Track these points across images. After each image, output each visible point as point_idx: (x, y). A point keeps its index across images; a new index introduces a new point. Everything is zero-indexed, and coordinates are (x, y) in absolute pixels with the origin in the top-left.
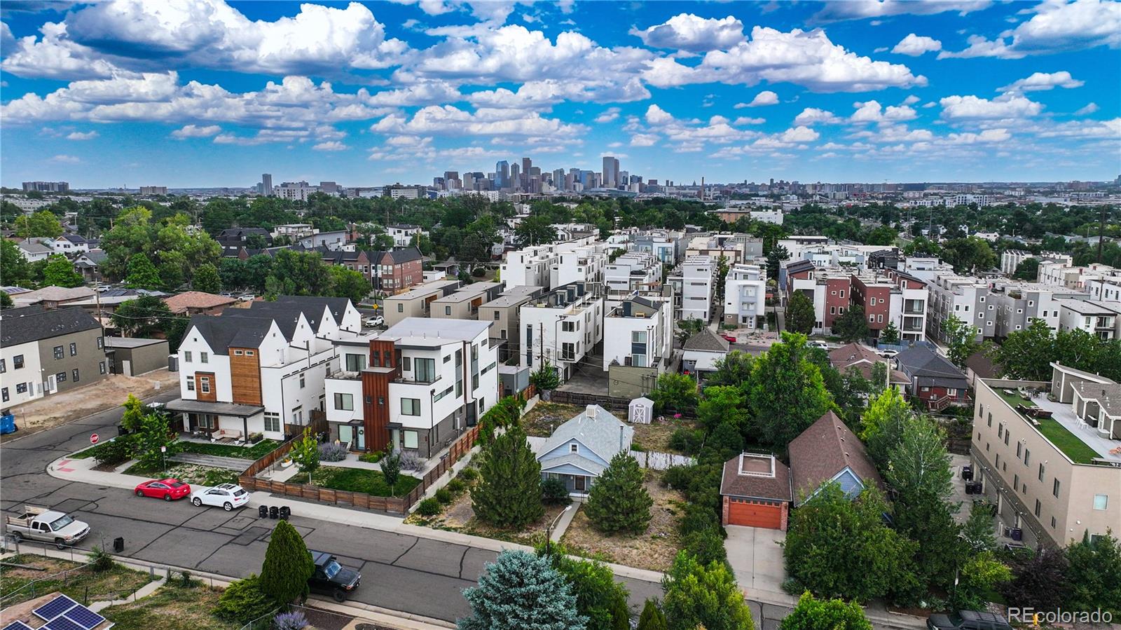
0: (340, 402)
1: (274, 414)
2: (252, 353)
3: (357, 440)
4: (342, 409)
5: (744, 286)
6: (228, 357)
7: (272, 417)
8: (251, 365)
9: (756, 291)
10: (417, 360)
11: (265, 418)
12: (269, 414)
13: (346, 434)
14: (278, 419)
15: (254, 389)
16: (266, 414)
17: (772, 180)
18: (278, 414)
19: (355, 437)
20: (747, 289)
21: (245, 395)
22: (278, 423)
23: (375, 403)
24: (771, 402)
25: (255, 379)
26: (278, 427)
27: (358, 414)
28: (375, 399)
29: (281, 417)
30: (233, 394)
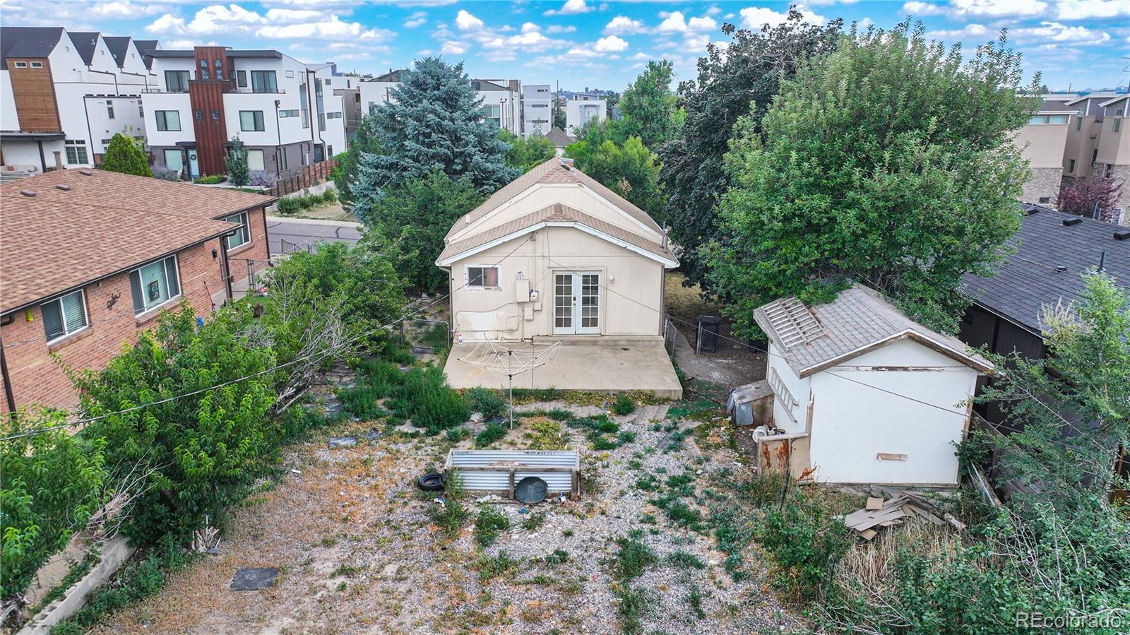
0: (163, 120)
1: (78, 142)
2: (39, 65)
3: (189, 167)
4: (167, 130)
5: (586, 106)
6: (7, 73)
7: (75, 145)
8: (40, 81)
9: (597, 111)
10: (255, 74)
11: (67, 148)
12: (72, 142)
13: (174, 161)
14: (84, 148)
15: (47, 111)
16: (68, 142)
17: (587, 89)
18: (83, 142)
19: (186, 162)
20: (588, 109)
21: (36, 119)
22: (85, 153)
23: (208, 120)
25: (47, 99)
26: (86, 157)
27: (188, 135)
28: (208, 113)
29: (88, 145)
30: (19, 120)
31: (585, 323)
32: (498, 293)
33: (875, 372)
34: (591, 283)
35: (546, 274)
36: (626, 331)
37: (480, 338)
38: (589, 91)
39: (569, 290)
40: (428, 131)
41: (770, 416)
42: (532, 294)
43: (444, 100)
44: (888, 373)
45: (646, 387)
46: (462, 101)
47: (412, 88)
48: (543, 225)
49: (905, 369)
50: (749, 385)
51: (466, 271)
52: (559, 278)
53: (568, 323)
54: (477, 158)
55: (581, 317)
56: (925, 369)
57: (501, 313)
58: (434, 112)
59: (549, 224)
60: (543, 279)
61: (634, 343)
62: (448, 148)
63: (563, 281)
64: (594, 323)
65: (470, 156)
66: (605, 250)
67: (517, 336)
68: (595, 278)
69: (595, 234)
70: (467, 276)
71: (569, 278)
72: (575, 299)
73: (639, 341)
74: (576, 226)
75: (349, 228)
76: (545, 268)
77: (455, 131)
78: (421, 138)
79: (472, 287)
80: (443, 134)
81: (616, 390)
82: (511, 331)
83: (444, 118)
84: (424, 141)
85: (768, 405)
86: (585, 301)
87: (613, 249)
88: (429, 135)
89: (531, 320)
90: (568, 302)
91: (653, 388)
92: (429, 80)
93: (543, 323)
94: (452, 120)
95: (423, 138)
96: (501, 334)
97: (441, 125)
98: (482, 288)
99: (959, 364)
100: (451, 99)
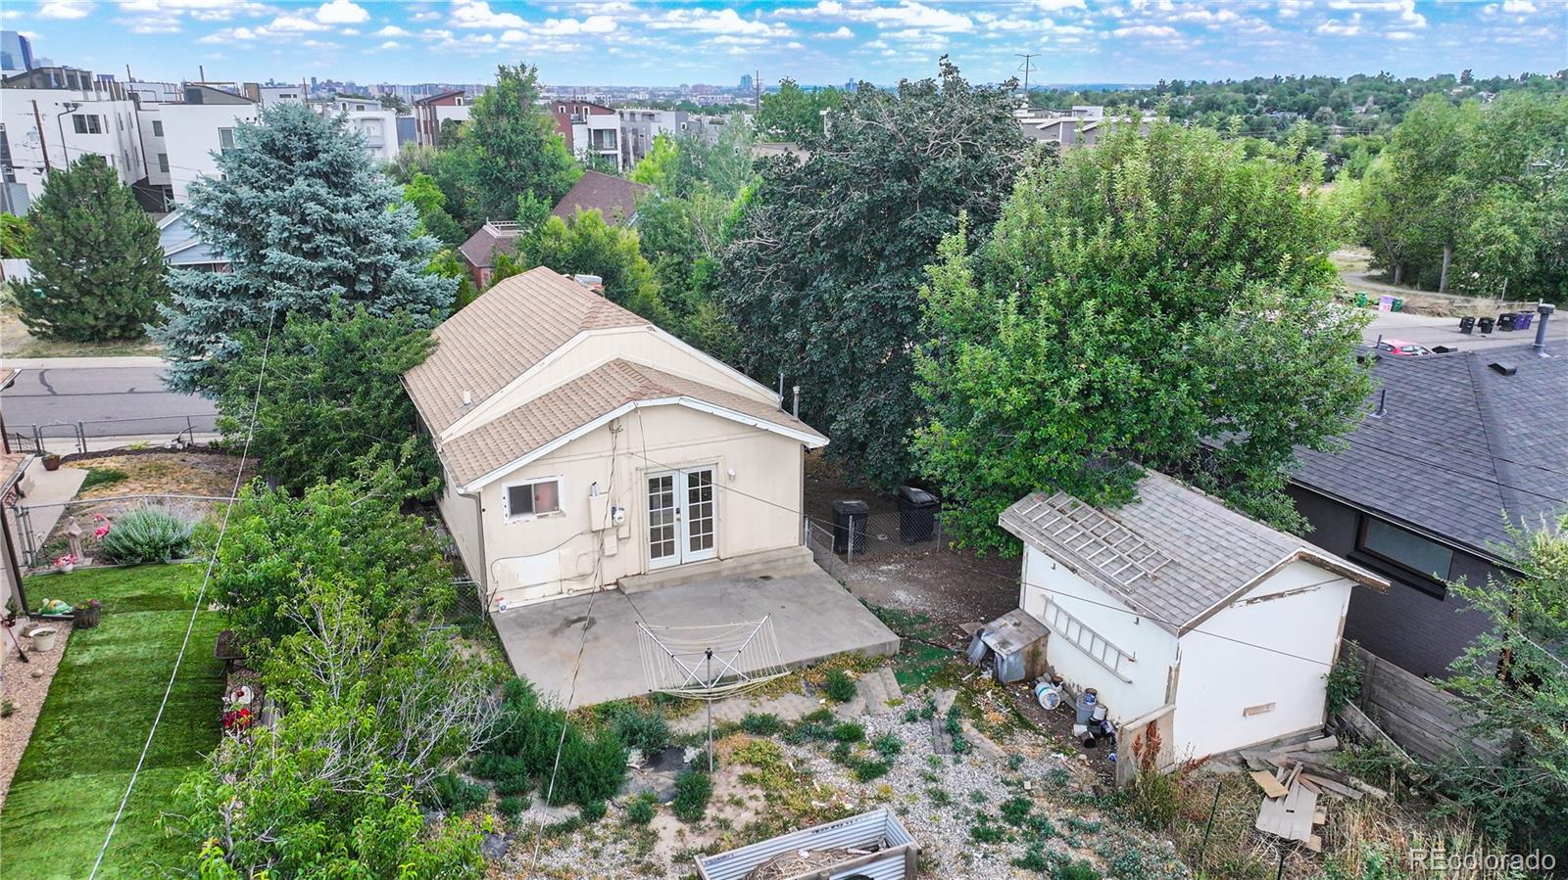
5: (363, 120)
9: (382, 127)
17: (315, 79)
20: (368, 124)
24: (499, 171)
31: (695, 545)
32: (560, 519)
33: (1250, 605)
34: (701, 485)
35: (634, 481)
36: (755, 547)
37: (534, 596)
38: (318, 82)
39: (668, 500)
40: (308, 230)
41: (1043, 662)
42: (616, 516)
43: (325, 176)
44: (1263, 604)
45: (849, 646)
46: (358, 176)
47: (264, 157)
48: (631, 406)
49: (1281, 595)
50: (1001, 621)
51: (506, 494)
52: (654, 484)
53: (670, 550)
54: (400, 272)
55: (689, 537)
56: (1302, 591)
57: (565, 551)
58: (315, 198)
59: (641, 404)
60: (630, 489)
61: (773, 564)
62: (346, 257)
63: (660, 486)
64: (708, 542)
65: (388, 270)
66: (718, 430)
67: (591, 584)
68: (707, 475)
69: (709, 409)
70: (507, 502)
71: (668, 482)
72: (678, 512)
73: (778, 560)
74: (682, 403)
75: (61, 370)
76: (633, 470)
77: (354, 230)
78: (295, 243)
79: (516, 518)
80: (332, 233)
81: (810, 660)
82: (583, 577)
83: (334, 209)
84: (300, 248)
85: (1041, 649)
86: (694, 513)
87: (733, 429)
88: (309, 238)
89: (613, 556)
90: (669, 516)
91: (859, 646)
92: (294, 142)
93: (630, 558)
94: (347, 210)
95: (299, 243)
96: (566, 586)
97: (330, 221)
98: (531, 517)
99: (1334, 576)
100: (336, 173)
